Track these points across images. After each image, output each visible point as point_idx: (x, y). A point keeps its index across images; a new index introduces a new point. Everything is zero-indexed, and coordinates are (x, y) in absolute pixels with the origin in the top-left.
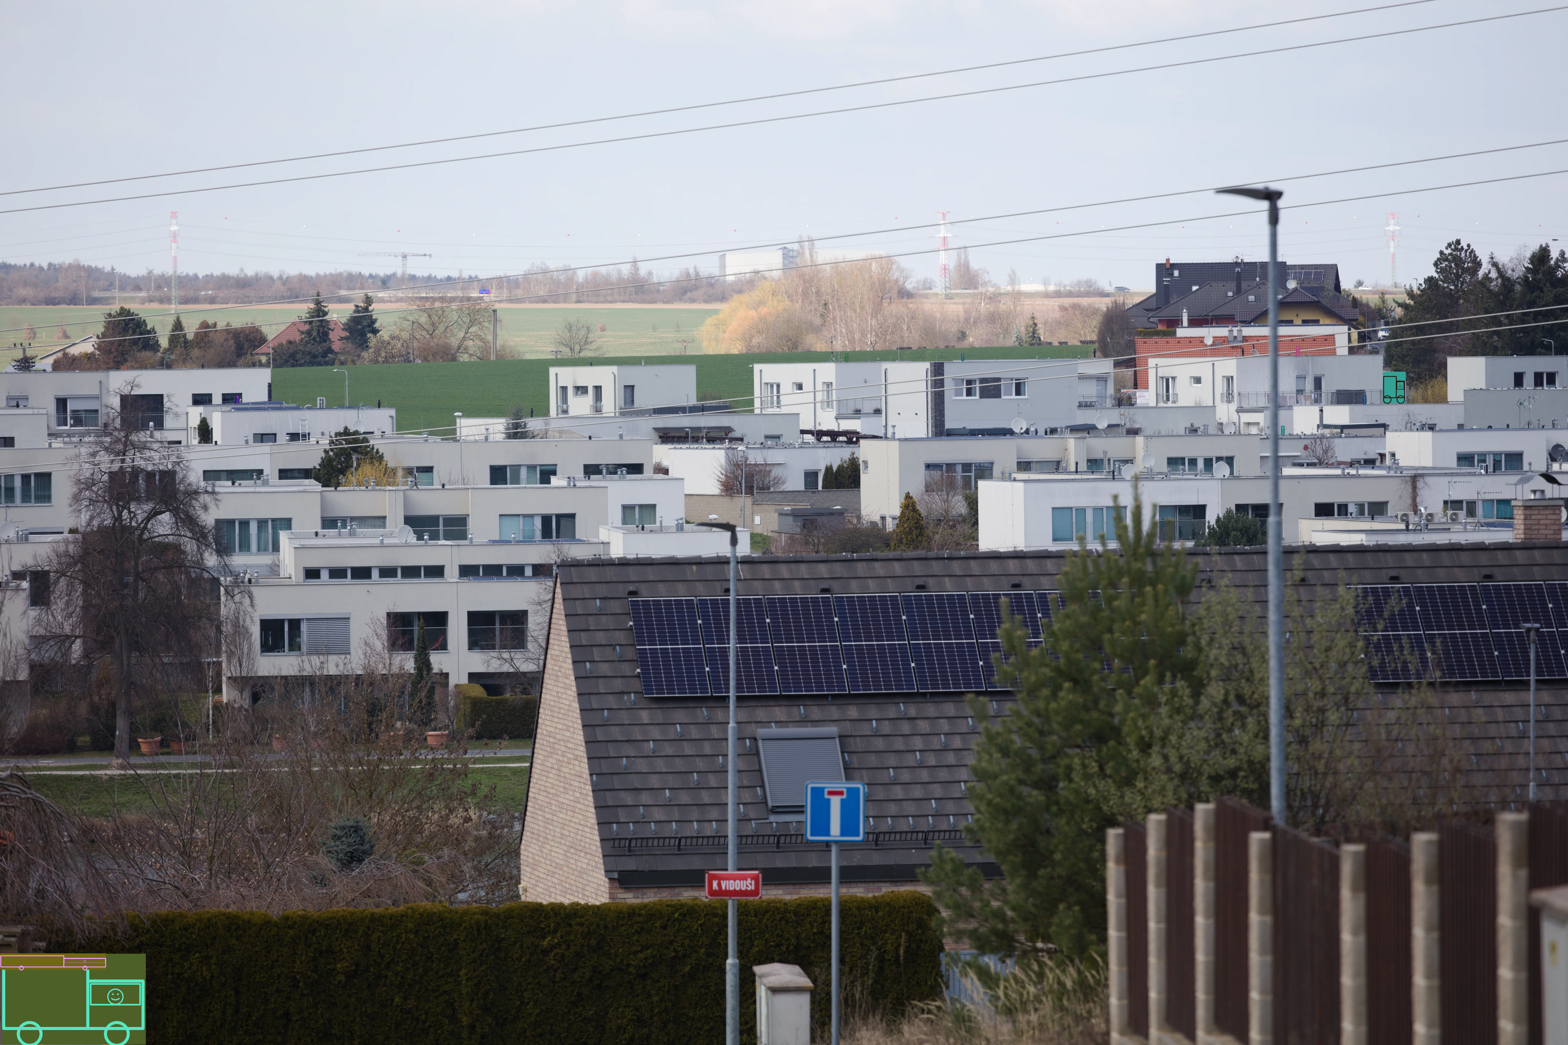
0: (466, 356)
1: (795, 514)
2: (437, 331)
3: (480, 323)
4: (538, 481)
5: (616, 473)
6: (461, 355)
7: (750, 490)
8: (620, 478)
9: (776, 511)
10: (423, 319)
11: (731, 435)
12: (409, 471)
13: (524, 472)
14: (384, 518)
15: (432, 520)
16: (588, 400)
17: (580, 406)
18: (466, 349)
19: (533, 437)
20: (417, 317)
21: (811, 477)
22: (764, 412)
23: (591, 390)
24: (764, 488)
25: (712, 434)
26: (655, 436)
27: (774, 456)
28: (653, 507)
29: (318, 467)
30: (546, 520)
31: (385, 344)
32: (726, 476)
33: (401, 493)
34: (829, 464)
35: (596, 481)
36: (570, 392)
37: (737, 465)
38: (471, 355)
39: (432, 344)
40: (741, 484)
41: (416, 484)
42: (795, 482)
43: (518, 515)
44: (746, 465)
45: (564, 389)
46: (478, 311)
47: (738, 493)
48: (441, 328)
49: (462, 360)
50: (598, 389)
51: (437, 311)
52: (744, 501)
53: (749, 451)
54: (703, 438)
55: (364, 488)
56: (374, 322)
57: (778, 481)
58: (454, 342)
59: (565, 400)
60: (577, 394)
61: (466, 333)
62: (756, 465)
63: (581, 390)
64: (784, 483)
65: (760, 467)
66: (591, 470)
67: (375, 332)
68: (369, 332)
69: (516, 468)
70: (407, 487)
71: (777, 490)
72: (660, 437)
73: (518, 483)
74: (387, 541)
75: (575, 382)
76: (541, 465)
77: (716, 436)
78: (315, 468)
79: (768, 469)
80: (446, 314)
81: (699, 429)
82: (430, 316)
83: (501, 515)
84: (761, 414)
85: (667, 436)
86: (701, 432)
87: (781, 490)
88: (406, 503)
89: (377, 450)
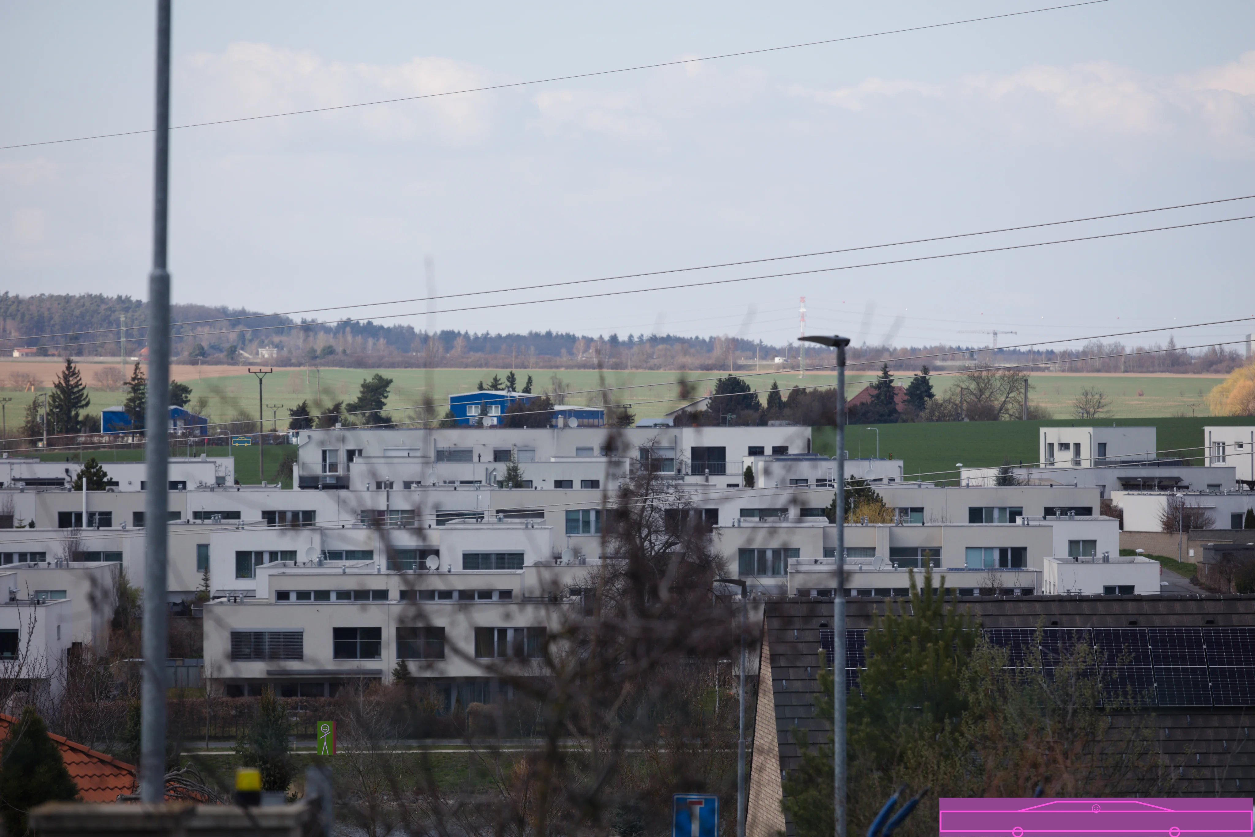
0: (1007, 416)
1: (1216, 548)
2: (983, 396)
3: (1018, 389)
4: (1008, 520)
5: (1066, 514)
6: (1003, 415)
7: (1186, 528)
8: (1070, 519)
9: (1201, 546)
10: (973, 386)
11: (1180, 484)
12: (904, 511)
13: (996, 513)
14: (874, 549)
15: (913, 551)
16: (1070, 454)
17: (1063, 459)
18: (1007, 410)
19: (1019, 484)
20: (967, 384)
21: (1236, 518)
22: (1213, 466)
23: (1072, 447)
24: (1199, 527)
25: (1165, 483)
26: (1118, 484)
27: (1207, 502)
28: (1094, 542)
29: (829, 507)
30: (1003, 552)
31: (938, 406)
32: (1167, 517)
33: (888, 529)
34: (1250, 508)
35: (1051, 521)
36: (1056, 447)
37: (1176, 509)
38: (1011, 415)
39: (979, 406)
40: (1179, 524)
41: (901, 522)
42: (1223, 523)
43: (981, 548)
44: (1183, 509)
45: (1051, 445)
46: (1017, 380)
47: (1176, 531)
48: (987, 394)
49: (1003, 419)
50: (1077, 446)
51: (984, 380)
52: (1181, 537)
53: (1186, 497)
54: (1155, 486)
55: (860, 525)
56: (930, 388)
57: (1210, 522)
58: (997, 404)
59: (1051, 454)
60: (1061, 449)
61: (1007, 397)
62: (1191, 508)
63: (1065, 446)
64: (1213, 523)
65: (1195, 511)
66: (1049, 511)
67: (931, 396)
68: (926, 396)
69: (990, 510)
70: (894, 525)
71: (1208, 529)
72: (1123, 485)
73: (992, 522)
74: (865, 568)
75: (1059, 440)
76: (1010, 508)
77: (1164, 485)
78: (827, 508)
79: (1200, 512)
80: (991, 382)
81: (1152, 479)
82: (978, 384)
83: (967, 548)
84: (1210, 467)
85: (1129, 485)
86: (1154, 481)
87: (1211, 529)
88: (892, 537)
89: (878, 494)
